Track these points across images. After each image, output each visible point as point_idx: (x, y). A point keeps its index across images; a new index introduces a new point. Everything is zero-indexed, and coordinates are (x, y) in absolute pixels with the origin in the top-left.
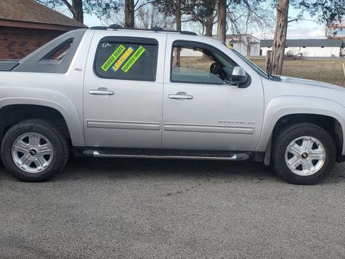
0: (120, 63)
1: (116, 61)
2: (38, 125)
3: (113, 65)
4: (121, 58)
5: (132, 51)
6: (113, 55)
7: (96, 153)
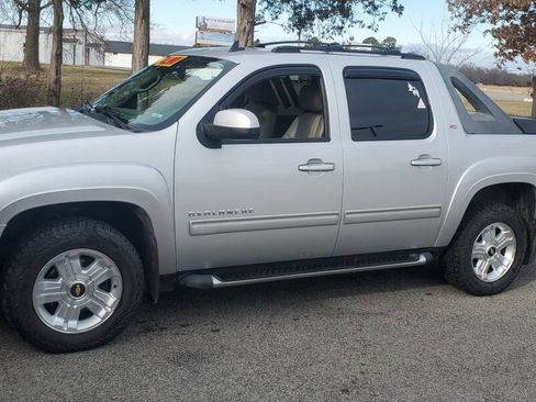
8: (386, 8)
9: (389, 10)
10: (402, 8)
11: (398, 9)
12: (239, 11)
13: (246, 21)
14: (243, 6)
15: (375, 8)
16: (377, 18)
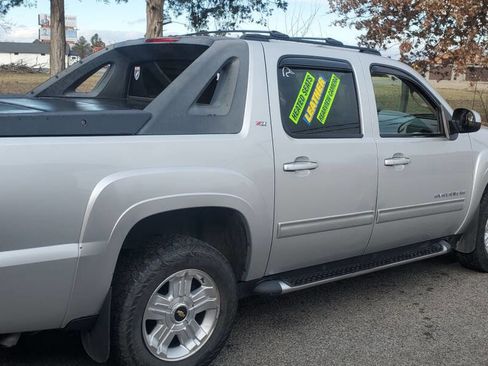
0: (313, 106)
1: (307, 104)
2: (199, 251)
3: (305, 111)
4: (313, 98)
5: (324, 83)
6: (301, 93)
7: (285, 287)
8: (272, 5)
9: (275, 7)
10: (285, 4)
11: (283, 6)
12: (148, 12)
13: (156, 21)
14: (153, 8)
15: (263, 6)
16: (264, 15)
